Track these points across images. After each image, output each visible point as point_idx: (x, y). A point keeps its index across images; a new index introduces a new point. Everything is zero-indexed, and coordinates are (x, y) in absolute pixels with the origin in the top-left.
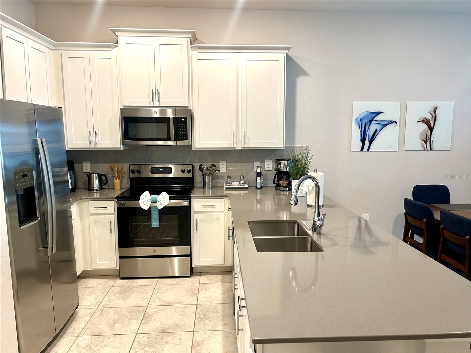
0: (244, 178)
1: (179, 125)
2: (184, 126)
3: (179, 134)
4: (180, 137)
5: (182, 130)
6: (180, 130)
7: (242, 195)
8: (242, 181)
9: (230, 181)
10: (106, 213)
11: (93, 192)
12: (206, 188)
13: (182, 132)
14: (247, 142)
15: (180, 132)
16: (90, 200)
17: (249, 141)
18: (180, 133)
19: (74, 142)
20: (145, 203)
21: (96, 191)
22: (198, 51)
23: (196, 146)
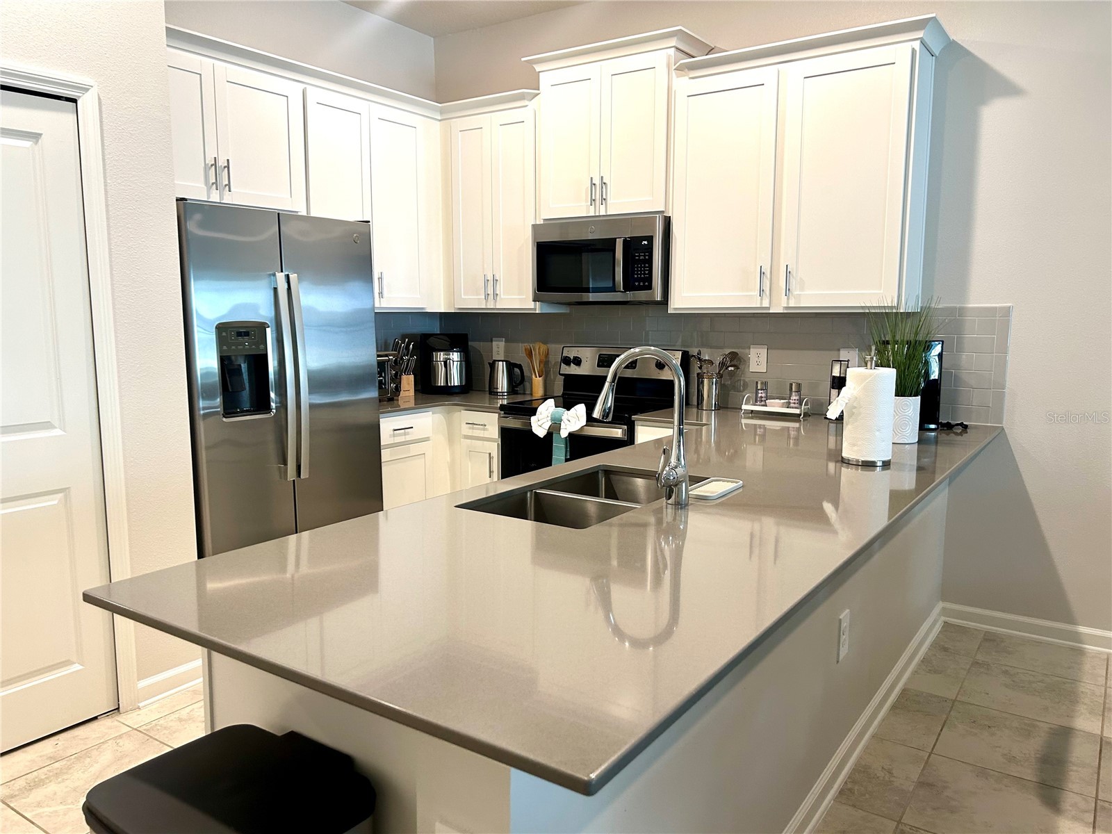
0: (799, 391)
1: (637, 256)
2: (647, 257)
3: (636, 276)
4: (637, 284)
5: (641, 267)
6: (638, 267)
7: (793, 433)
8: (794, 398)
9: (763, 395)
10: (485, 436)
11: (496, 397)
12: (702, 407)
13: (641, 271)
14: (798, 293)
15: (638, 271)
16: (466, 408)
17: (802, 289)
18: (637, 274)
19: (463, 297)
20: (540, 423)
21: (502, 395)
22: (691, 76)
23: (674, 305)
